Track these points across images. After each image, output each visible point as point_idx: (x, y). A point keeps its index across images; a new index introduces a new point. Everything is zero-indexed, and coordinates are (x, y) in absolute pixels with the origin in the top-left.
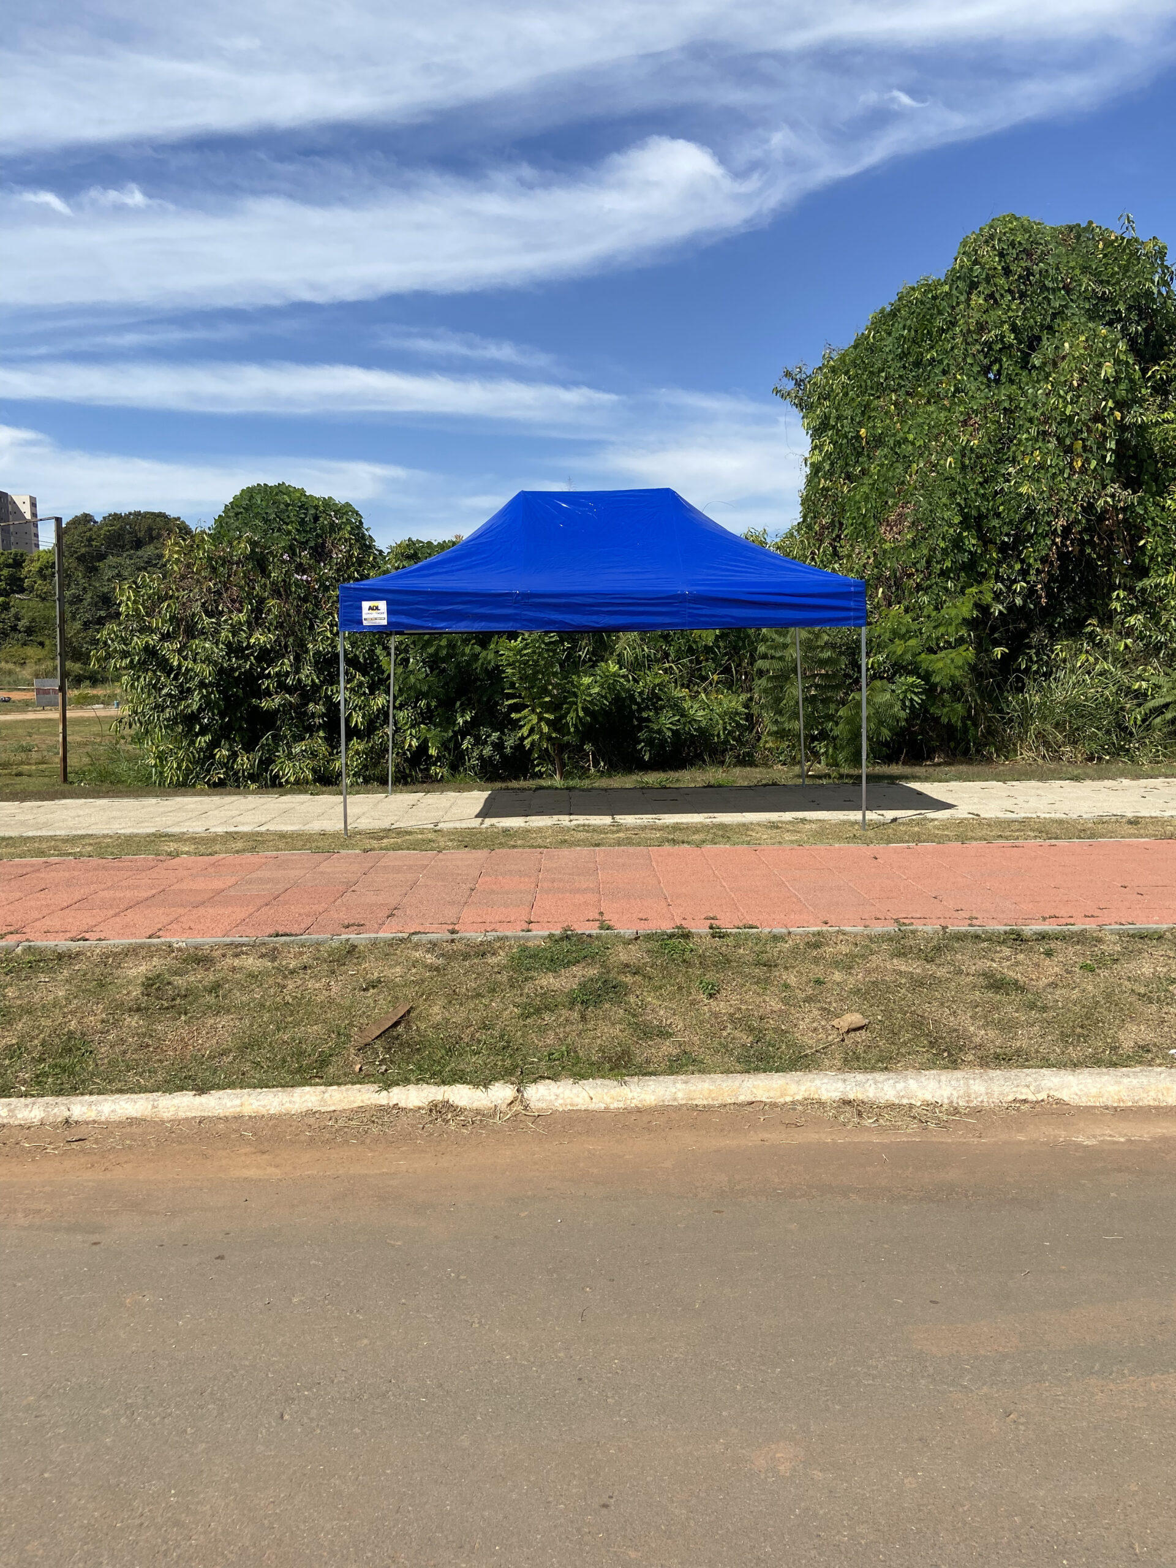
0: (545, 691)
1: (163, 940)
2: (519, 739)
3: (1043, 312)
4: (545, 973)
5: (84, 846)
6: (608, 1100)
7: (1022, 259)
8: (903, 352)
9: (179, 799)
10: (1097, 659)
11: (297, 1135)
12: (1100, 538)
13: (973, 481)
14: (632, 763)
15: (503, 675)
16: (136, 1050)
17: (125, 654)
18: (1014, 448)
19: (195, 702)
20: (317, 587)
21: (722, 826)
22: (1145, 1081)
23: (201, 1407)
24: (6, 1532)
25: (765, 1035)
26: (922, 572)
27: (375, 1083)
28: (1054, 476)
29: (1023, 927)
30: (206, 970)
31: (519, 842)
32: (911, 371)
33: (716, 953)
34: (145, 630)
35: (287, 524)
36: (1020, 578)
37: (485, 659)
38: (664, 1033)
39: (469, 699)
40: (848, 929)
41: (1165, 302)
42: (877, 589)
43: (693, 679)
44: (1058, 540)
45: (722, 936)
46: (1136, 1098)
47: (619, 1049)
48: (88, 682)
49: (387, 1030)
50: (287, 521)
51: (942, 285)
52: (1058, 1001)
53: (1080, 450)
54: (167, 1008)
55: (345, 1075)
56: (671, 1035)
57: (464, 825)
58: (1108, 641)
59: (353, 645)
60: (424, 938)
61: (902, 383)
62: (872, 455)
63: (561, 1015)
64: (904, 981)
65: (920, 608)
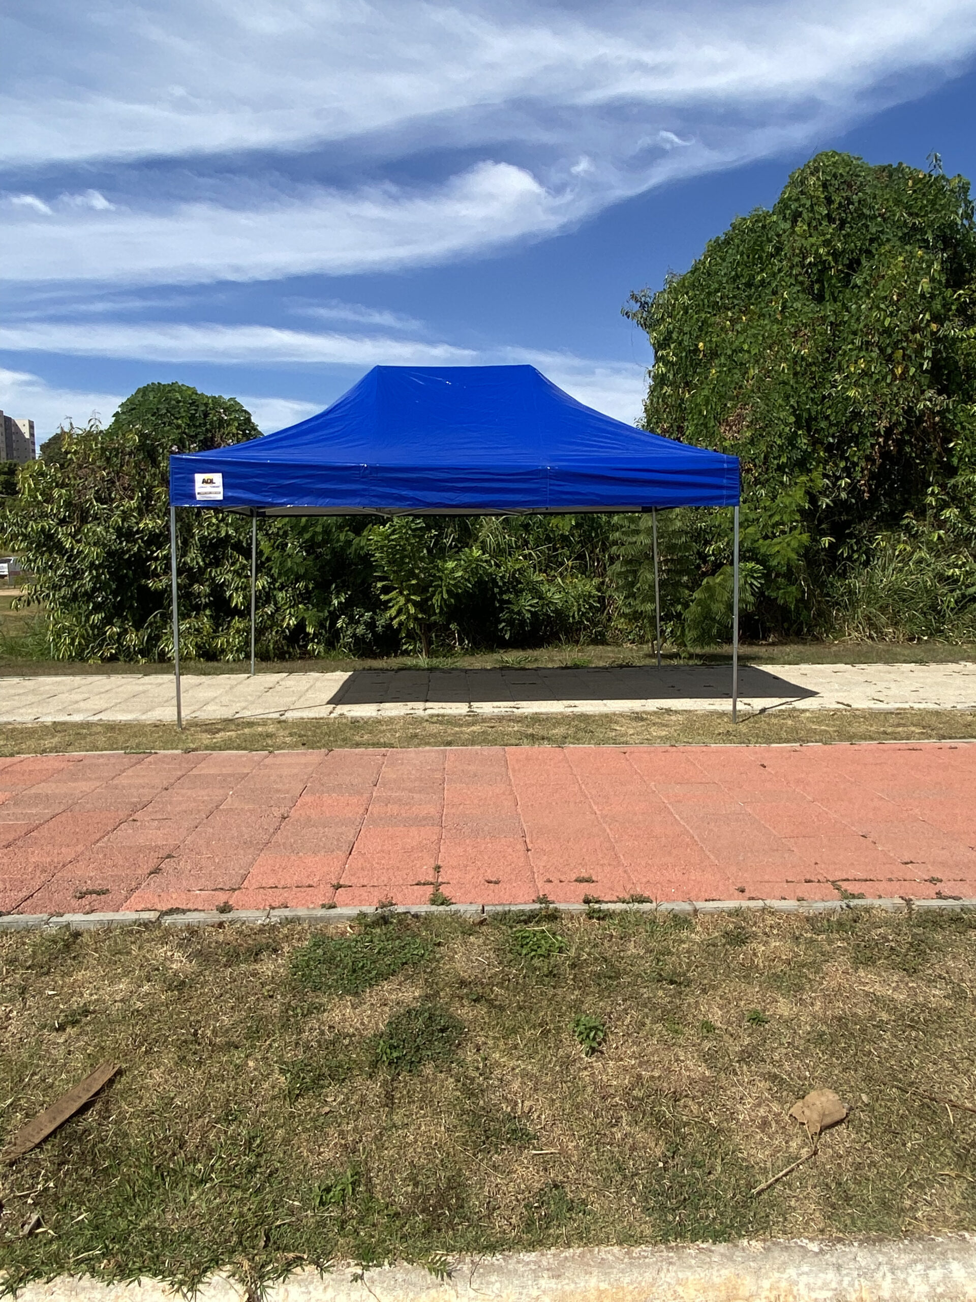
0: (411, 574)
2: (389, 619)
3: (862, 237)
4: (341, 997)
7: (843, 189)
8: (736, 274)
10: (913, 548)
12: (917, 439)
13: (804, 386)
14: (494, 642)
15: (372, 559)
17: (25, 537)
18: (839, 358)
19: (87, 581)
25: (684, 1138)
26: (760, 467)
28: (877, 381)
31: (365, 737)
32: (744, 291)
33: (595, 953)
35: (177, 419)
36: (845, 475)
37: (358, 545)
38: (519, 1136)
39: (343, 582)
41: (968, 233)
43: (550, 564)
44: (881, 440)
45: (603, 916)
47: (442, 1175)
49: (67, 1121)
50: (177, 416)
51: (770, 216)
53: (900, 359)
56: (530, 1140)
57: (312, 714)
58: (923, 532)
59: (236, 530)
60: (181, 919)
61: (736, 302)
62: (709, 366)
63: (353, 1091)
64: (885, 1016)
65: (758, 500)
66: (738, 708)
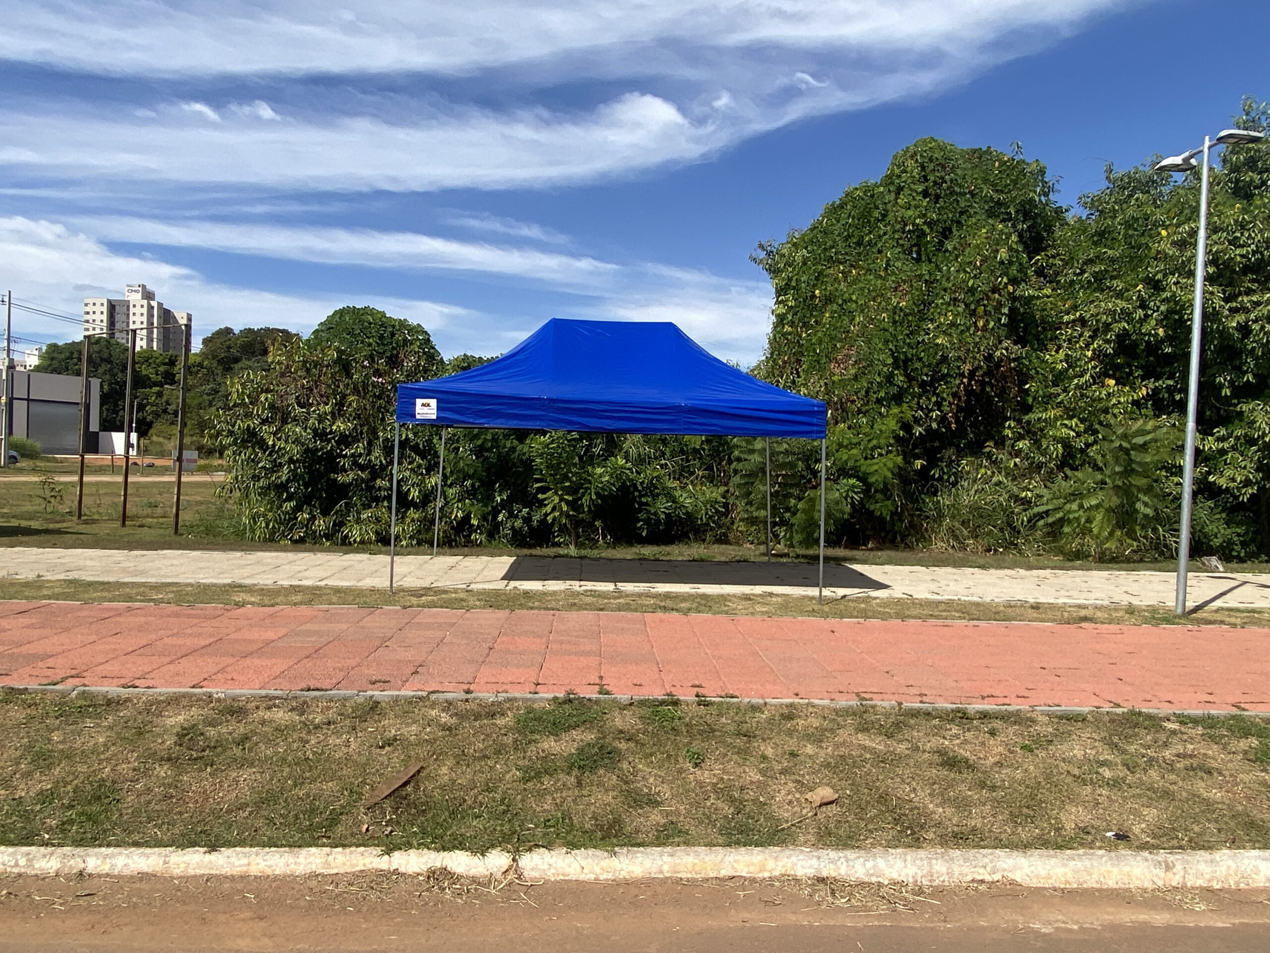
0: (566, 478)
1: (204, 690)
2: (544, 515)
3: (953, 210)
4: (548, 736)
5: (167, 593)
6: (598, 871)
7: (938, 170)
8: (848, 235)
9: (259, 554)
10: (993, 473)
11: (297, 899)
12: (996, 380)
13: (902, 333)
15: (534, 464)
16: (160, 801)
17: (231, 433)
18: (932, 310)
19: (284, 474)
20: (389, 388)
21: (704, 596)
22: (1088, 863)
25: (744, 806)
26: (862, 399)
27: (378, 846)
28: (962, 332)
29: (968, 706)
30: (238, 722)
31: (536, 604)
32: (855, 249)
33: (701, 721)
34: (248, 415)
35: (369, 338)
36: (936, 408)
37: (522, 451)
38: (653, 802)
39: (506, 482)
40: (816, 701)
41: (1044, 208)
42: (827, 411)
43: (683, 473)
44: (965, 380)
45: (707, 704)
46: (1081, 880)
47: (611, 817)
49: (397, 789)
50: (369, 335)
51: (878, 188)
52: (1004, 781)
53: (981, 314)
54: (196, 759)
55: (352, 835)
56: (659, 804)
57: (491, 586)
58: (1001, 459)
59: (415, 434)
60: (441, 696)
61: (847, 258)
62: (823, 310)
63: (559, 780)
64: (868, 756)
65: (860, 427)
66: (823, 594)
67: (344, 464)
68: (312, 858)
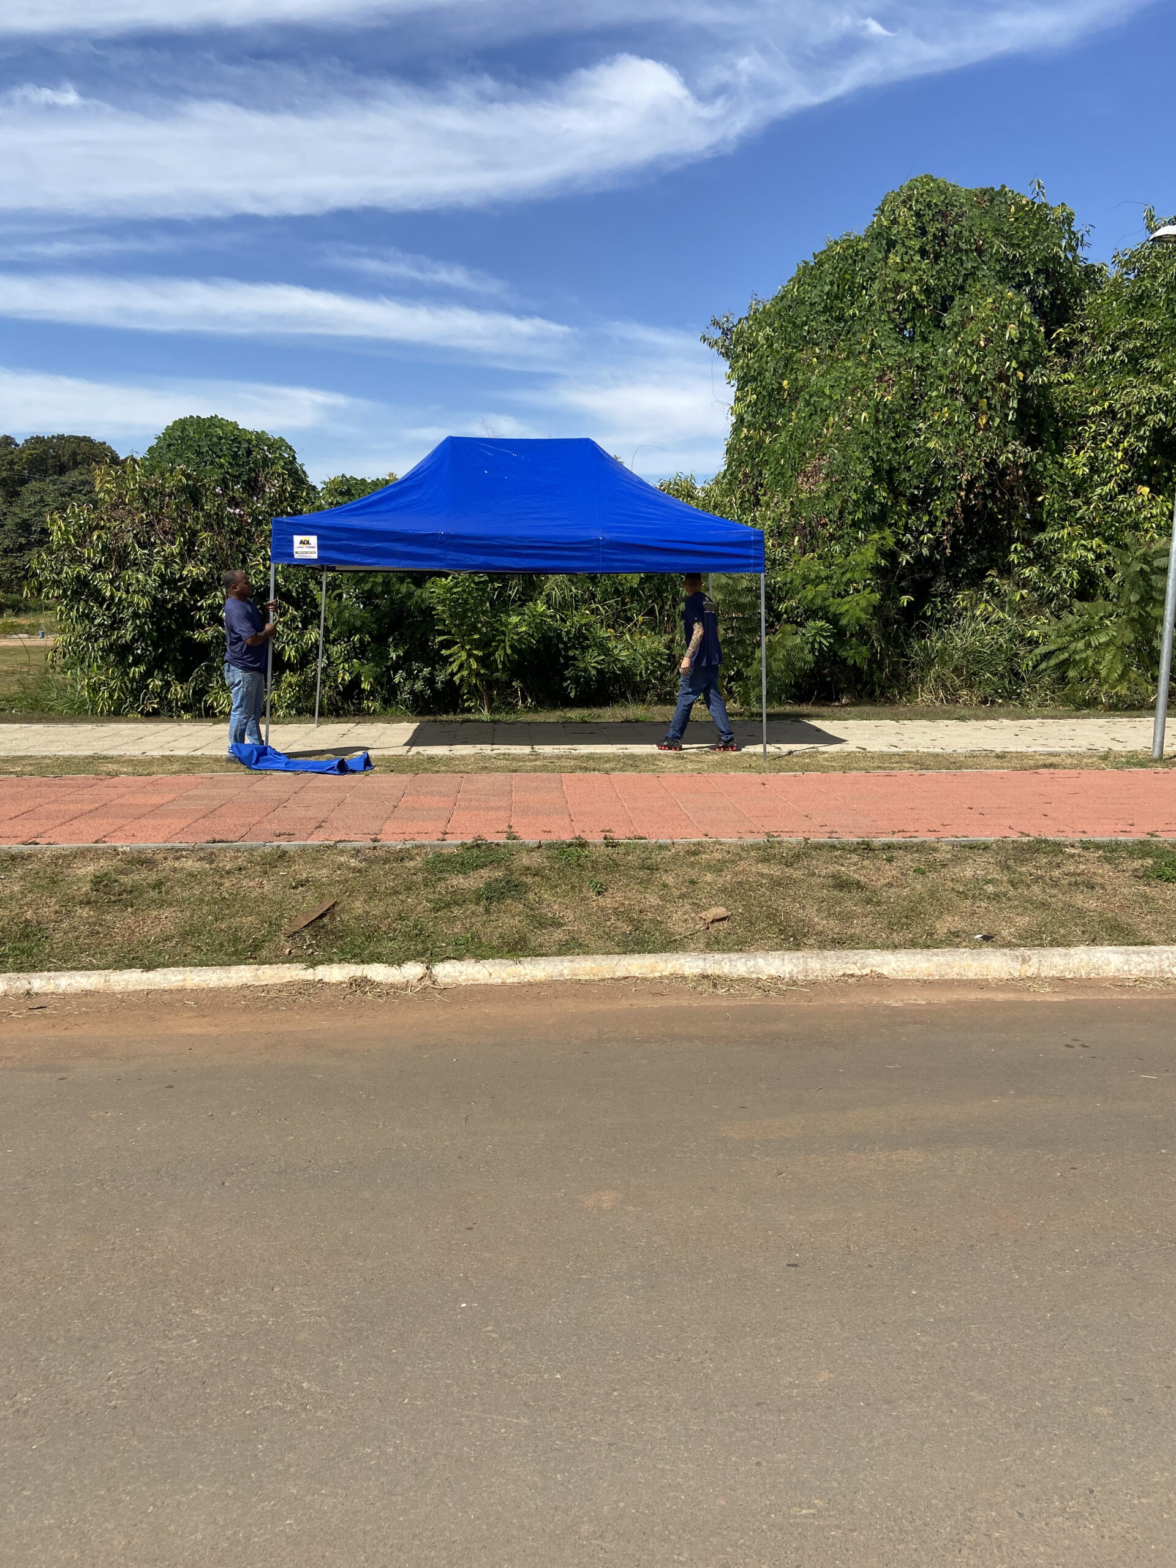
0: (474, 629)
1: (108, 844)
2: (450, 674)
3: (956, 272)
4: (457, 875)
5: (24, 766)
6: (505, 976)
7: (938, 220)
9: (114, 726)
10: (994, 608)
11: (234, 1003)
12: (1002, 493)
13: (886, 435)
14: (557, 699)
15: (434, 613)
16: (88, 936)
17: (57, 583)
18: (925, 405)
19: (127, 633)
20: (249, 521)
21: (633, 757)
22: (950, 958)
23: (158, 1180)
24: (8, 1255)
25: (642, 925)
26: (835, 522)
27: (302, 962)
28: (960, 432)
29: (873, 839)
30: (149, 870)
31: (442, 768)
32: (833, 325)
33: (607, 859)
34: (77, 560)
35: (220, 457)
36: (927, 530)
37: (420, 597)
38: (557, 924)
39: (401, 634)
40: (723, 840)
41: (1071, 267)
42: (793, 537)
43: (620, 619)
44: (962, 494)
45: (614, 846)
46: (943, 973)
47: (517, 936)
48: (10, 611)
49: (314, 920)
50: (220, 454)
51: (862, 241)
52: (890, 897)
53: (985, 408)
54: (115, 902)
55: (276, 956)
56: (563, 925)
57: (392, 752)
58: (1006, 591)
59: (286, 579)
60: (348, 845)
62: (793, 406)
63: (468, 909)
64: (764, 881)
65: (832, 557)
66: (768, 751)
67: (200, 618)
68: (243, 973)
